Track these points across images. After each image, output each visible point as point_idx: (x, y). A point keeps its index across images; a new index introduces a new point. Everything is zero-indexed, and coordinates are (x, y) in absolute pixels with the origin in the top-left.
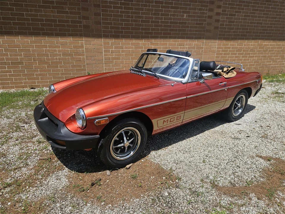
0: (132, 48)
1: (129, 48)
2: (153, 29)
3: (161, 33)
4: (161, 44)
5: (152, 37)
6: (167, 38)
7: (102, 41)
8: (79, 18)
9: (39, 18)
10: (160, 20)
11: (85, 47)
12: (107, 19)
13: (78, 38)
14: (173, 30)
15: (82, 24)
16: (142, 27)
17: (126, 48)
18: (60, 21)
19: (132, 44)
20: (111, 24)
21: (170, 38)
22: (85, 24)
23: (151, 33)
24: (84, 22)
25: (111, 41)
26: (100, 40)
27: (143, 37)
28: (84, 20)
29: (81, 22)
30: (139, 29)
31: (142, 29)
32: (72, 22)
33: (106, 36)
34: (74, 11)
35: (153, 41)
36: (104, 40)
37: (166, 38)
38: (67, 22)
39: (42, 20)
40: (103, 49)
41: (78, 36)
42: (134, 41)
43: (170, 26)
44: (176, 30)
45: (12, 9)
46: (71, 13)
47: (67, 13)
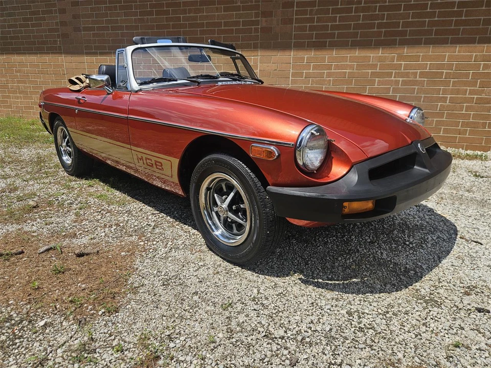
0: (351, 67)
1: (345, 67)
2: (406, 25)
3: (429, 32)
4: (425, 58)
5: (404, 43)
6: (448, 44)
7: (292, 55)
8: (257, 15)
9: (199, 22)
10: (430, 2)
11: (260, 67)
12: (305, 13)
13: (250, 52)
14: (465, 23)
15: (260, 27)
16: (380, 21)
17: (337, 67)
18: (226, 24)
19: (352, 59)
20: (312, 20)
21: (456, 42)
22: (264, 25)
23: (403, 33)
24: (263, 22)
25: (307, 55)
26: (287, 53)
27: (379, 44)
28: (264, 19)
29: (257, 23)
30: (372, 26)
31: (380, 26)
32: (244, 23)
33: (300, 46)
34: (250, 4)
35: (406, 51)
36: (295, 53)
37: (444, 42)
38: (237, 23)
39: (202, 25)
40: (291, 71)
41: (251, 48)
42: (357, 53)
43: (459, 14)
44: (477, 22)
45: (167, 13)
46: (244, 8)
47: (238, 9)
